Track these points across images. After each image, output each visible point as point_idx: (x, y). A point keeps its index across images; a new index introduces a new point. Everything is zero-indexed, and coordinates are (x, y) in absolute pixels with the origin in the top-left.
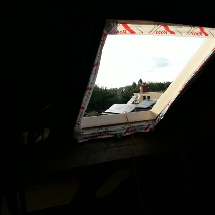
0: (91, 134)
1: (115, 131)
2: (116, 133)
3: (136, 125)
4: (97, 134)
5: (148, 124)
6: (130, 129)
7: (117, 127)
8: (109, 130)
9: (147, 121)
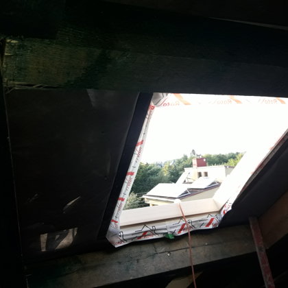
0: (133, 234)
1: (166, 229)
2: (166, 231)
3: (193, 219)
4: (141, 234)
5: (210, 218)
6: (186, 226)
7: (168, 224)
8: (157, 227)
9: (209, 213)
